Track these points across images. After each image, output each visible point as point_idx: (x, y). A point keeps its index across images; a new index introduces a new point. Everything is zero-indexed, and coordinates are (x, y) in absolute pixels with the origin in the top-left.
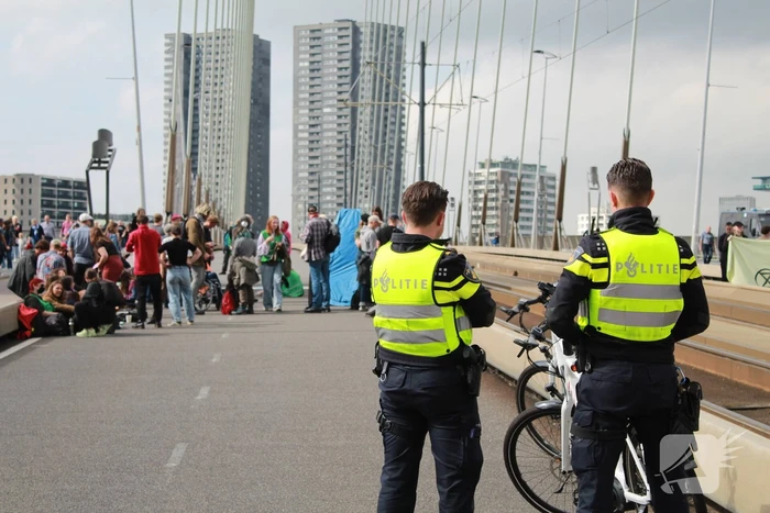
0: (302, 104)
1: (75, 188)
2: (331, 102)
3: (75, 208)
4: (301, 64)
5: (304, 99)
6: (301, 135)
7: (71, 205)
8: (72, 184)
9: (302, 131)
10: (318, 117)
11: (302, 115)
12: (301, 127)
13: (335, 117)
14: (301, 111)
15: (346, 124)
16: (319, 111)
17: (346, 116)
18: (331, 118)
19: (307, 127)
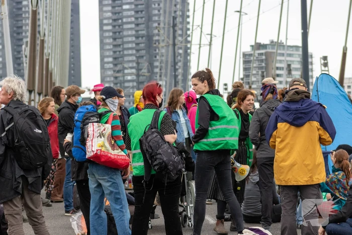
0: (106, 2)
6: (105, 28)
9: (107, 25)
10: (119, 13)
11: (106, 12)
12: (105, 22)
13: (133, 13)
14: (105, 9)
15: (142, 18)
16: (120, 8)
17: (142, 11)
18: (129, 13)
19: (111, 21)
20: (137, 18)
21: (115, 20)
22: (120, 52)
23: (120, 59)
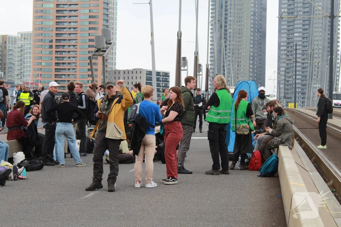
0: (283, 31)
1: (163, 76)
2: (299, 30)
3: (163, 87)
4: (283, 10)
5: (284, 29)
6: (282, 48)
7: (161, 85)
8: (161, 74)
9: (283, 46)
10: (291, 39)
11: (283, 37)
12: (282, 44)
13: (301, 39)
14: (282, 35)
15: (306, 42)
16: (292, 35)
17: (307, 38)
18: (298, 39)
19: (286, 44)
20: (303, 42)
21: (288, 43)
22: (291, 64)
23: (291, 69)
